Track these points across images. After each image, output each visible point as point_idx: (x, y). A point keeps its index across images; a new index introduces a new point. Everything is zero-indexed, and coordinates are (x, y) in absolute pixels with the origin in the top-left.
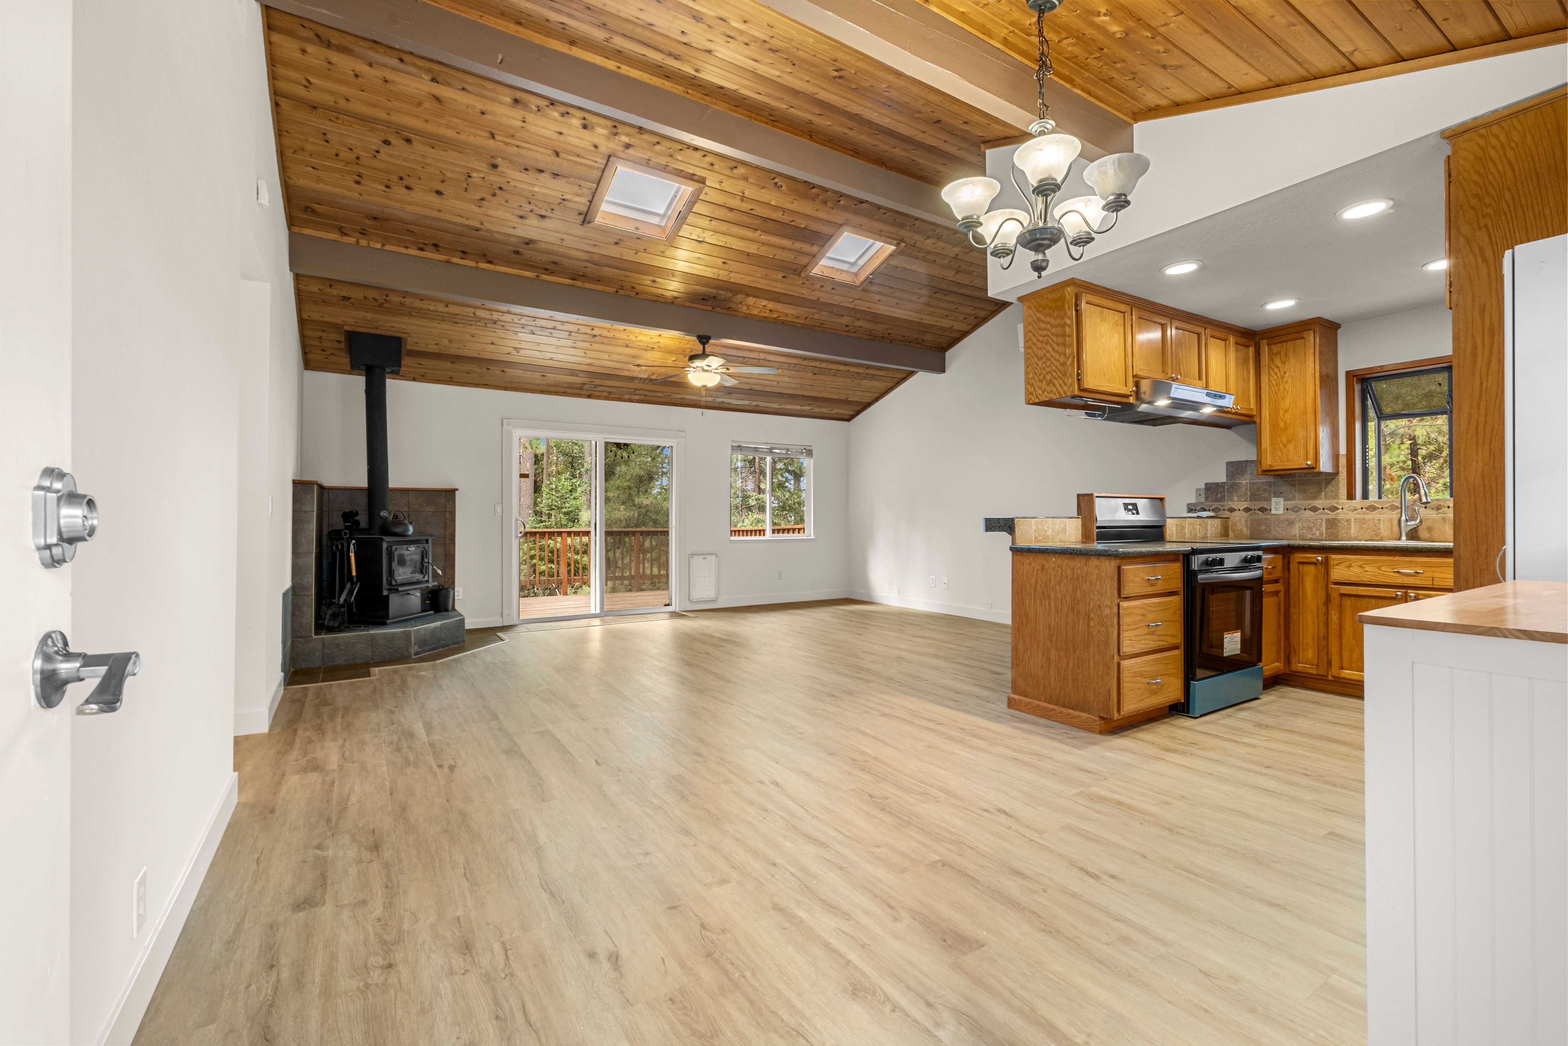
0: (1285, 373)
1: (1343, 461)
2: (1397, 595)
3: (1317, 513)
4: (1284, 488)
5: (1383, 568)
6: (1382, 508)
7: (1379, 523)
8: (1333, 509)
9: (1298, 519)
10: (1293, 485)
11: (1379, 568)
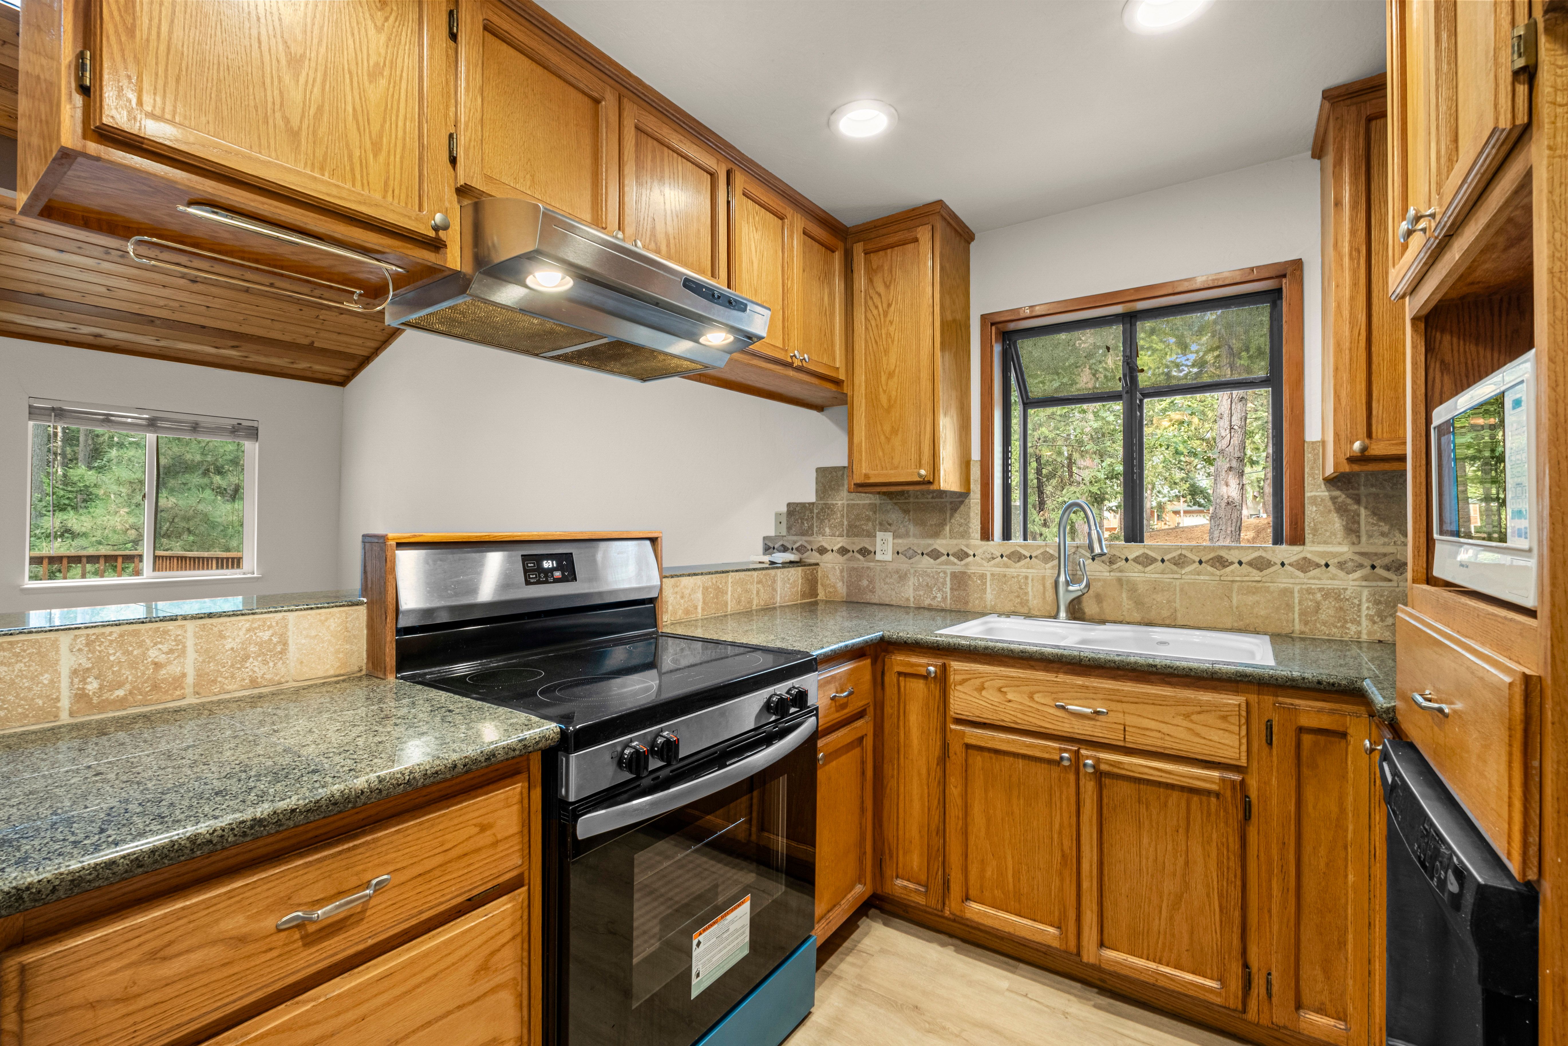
0: (889, 305)
1: (976, 472)
2: (1062, 758)
3: (939, 561)
4: (894, 516)
5: (1037, 697)
6: (1031, 557)
7: (1026, 584)
8: (962, 555)
9: (912, 571)
10: (906, 512)
11: (1031, 698)
